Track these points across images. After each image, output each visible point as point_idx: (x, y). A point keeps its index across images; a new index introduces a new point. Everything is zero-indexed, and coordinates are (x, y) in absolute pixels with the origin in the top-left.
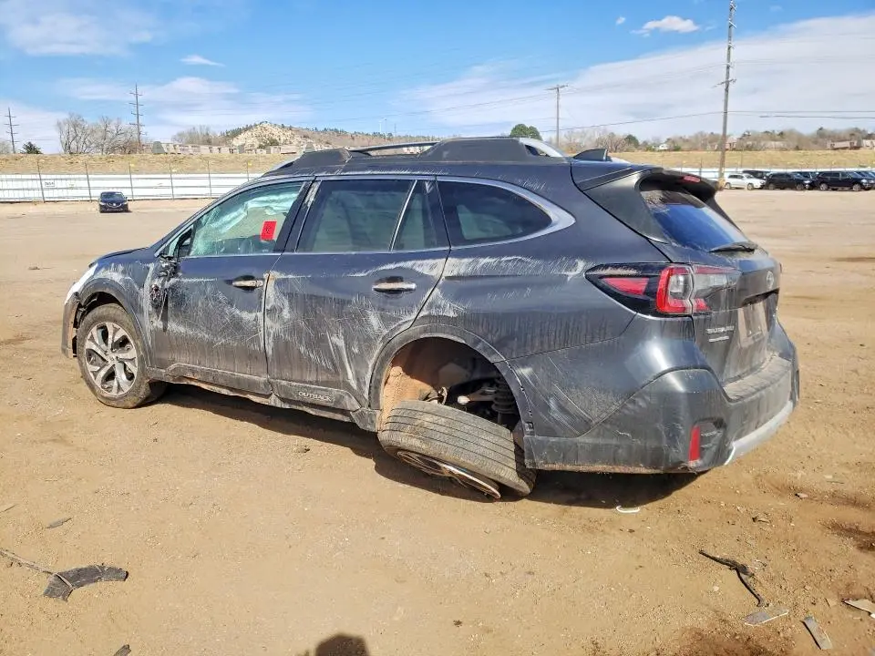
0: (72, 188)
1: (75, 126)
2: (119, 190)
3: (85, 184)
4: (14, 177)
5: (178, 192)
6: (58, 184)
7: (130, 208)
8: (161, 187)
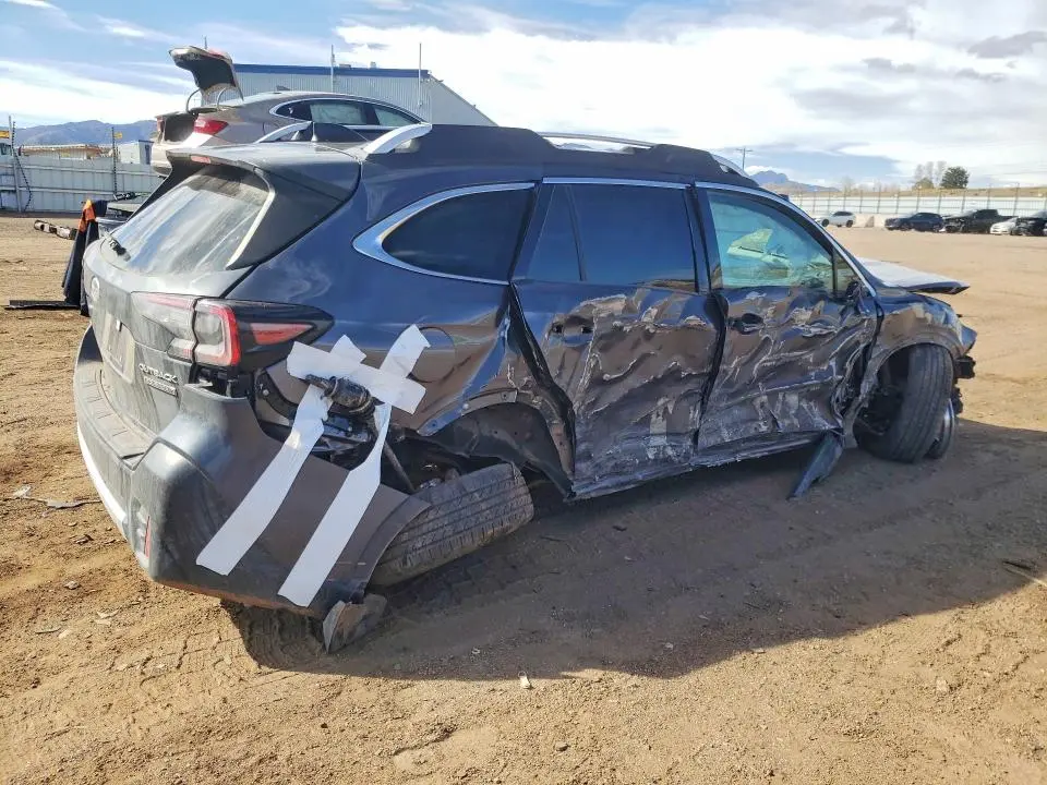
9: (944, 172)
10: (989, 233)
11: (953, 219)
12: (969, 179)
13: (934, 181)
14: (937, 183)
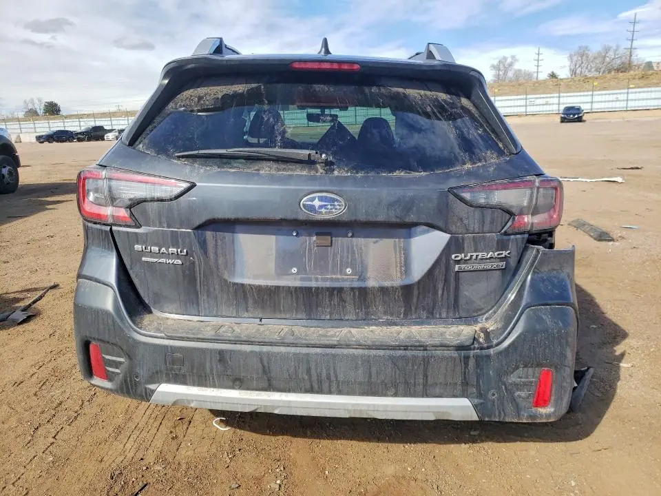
0: (546, 104)
1: (582, 56)
2: (579, 105)
3: (556, 101)
4: (516, 97)
5: (632, 105)
6: (538, 101)
7: (584, 118)
8: (618, 100)
9: (43, 104)
10: (104, 140)
11: (80, 133)
12: (61, 109)
13: (39, 111)
14: (41, 112)
